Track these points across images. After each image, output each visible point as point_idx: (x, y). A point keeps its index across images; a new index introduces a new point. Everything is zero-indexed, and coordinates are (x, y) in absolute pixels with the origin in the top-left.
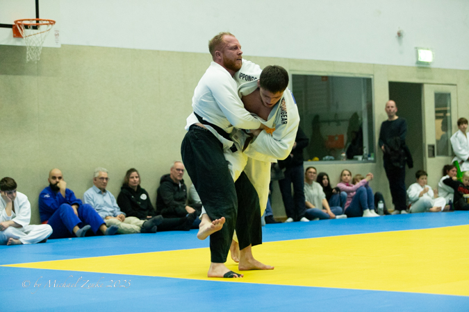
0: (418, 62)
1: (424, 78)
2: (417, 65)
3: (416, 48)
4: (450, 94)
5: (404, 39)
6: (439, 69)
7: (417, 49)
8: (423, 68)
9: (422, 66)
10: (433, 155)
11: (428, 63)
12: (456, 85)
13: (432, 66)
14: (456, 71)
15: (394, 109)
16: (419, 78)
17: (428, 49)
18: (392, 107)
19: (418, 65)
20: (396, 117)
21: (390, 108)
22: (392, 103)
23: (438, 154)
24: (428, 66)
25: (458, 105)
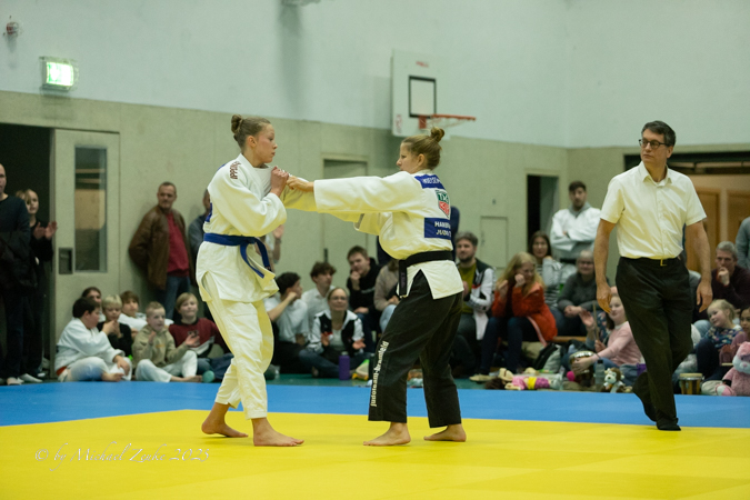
0: (46, 87)
1: (55, 118)
2: (43, 92)
3: (43, 58)
4: (105, 151)
5: (20, 39)
6: (86, 100)
7: (43, 60)
8: (56, 97)
9: (54, 94)
10: (69, 270)
11: (64, 89)
12: (118, 133)
13: (73, 95)
14: (119, 105)
16: (46, 118)
17: (65, 62)
19: (46, 92)
20: (5, 196)
24: (64, 95)
25: (120, 174)
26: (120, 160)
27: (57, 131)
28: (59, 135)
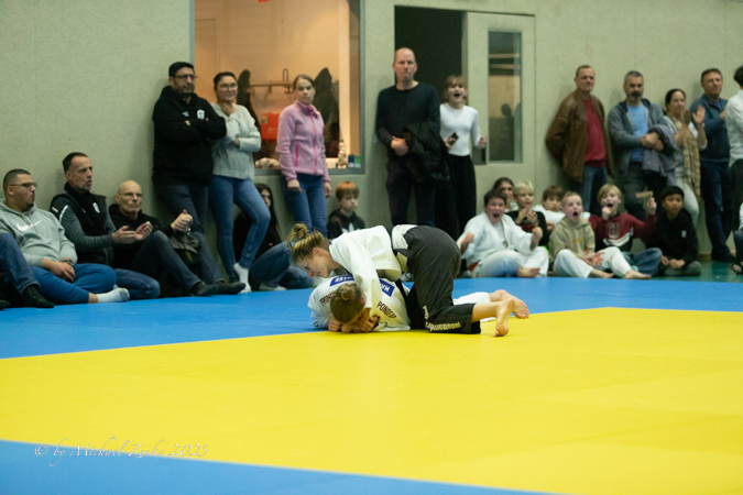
4: (520, 34)
10: (483, 161)
12: (533, 16)
15: (413, 68)
16: (458, 0)
18: (410, 62)
20: (415, 84)
21: (406, 65)
22: (407, 53)
23: (493, 159)
25: (535, 59)
26: (535, 44)
27: (469, 14)
28: (471, 18)
